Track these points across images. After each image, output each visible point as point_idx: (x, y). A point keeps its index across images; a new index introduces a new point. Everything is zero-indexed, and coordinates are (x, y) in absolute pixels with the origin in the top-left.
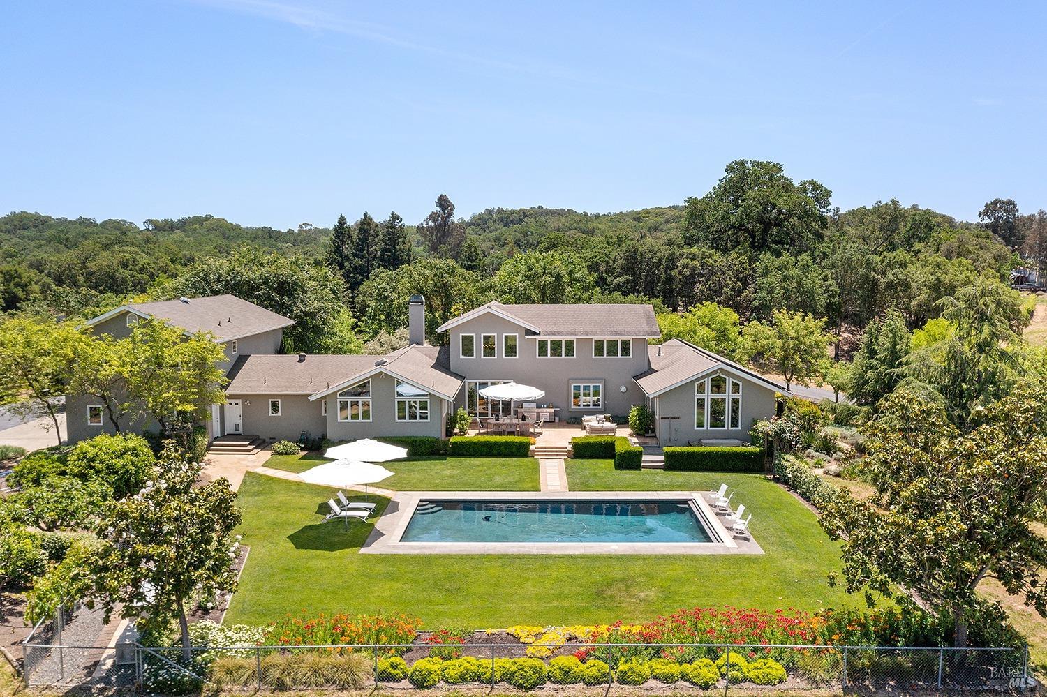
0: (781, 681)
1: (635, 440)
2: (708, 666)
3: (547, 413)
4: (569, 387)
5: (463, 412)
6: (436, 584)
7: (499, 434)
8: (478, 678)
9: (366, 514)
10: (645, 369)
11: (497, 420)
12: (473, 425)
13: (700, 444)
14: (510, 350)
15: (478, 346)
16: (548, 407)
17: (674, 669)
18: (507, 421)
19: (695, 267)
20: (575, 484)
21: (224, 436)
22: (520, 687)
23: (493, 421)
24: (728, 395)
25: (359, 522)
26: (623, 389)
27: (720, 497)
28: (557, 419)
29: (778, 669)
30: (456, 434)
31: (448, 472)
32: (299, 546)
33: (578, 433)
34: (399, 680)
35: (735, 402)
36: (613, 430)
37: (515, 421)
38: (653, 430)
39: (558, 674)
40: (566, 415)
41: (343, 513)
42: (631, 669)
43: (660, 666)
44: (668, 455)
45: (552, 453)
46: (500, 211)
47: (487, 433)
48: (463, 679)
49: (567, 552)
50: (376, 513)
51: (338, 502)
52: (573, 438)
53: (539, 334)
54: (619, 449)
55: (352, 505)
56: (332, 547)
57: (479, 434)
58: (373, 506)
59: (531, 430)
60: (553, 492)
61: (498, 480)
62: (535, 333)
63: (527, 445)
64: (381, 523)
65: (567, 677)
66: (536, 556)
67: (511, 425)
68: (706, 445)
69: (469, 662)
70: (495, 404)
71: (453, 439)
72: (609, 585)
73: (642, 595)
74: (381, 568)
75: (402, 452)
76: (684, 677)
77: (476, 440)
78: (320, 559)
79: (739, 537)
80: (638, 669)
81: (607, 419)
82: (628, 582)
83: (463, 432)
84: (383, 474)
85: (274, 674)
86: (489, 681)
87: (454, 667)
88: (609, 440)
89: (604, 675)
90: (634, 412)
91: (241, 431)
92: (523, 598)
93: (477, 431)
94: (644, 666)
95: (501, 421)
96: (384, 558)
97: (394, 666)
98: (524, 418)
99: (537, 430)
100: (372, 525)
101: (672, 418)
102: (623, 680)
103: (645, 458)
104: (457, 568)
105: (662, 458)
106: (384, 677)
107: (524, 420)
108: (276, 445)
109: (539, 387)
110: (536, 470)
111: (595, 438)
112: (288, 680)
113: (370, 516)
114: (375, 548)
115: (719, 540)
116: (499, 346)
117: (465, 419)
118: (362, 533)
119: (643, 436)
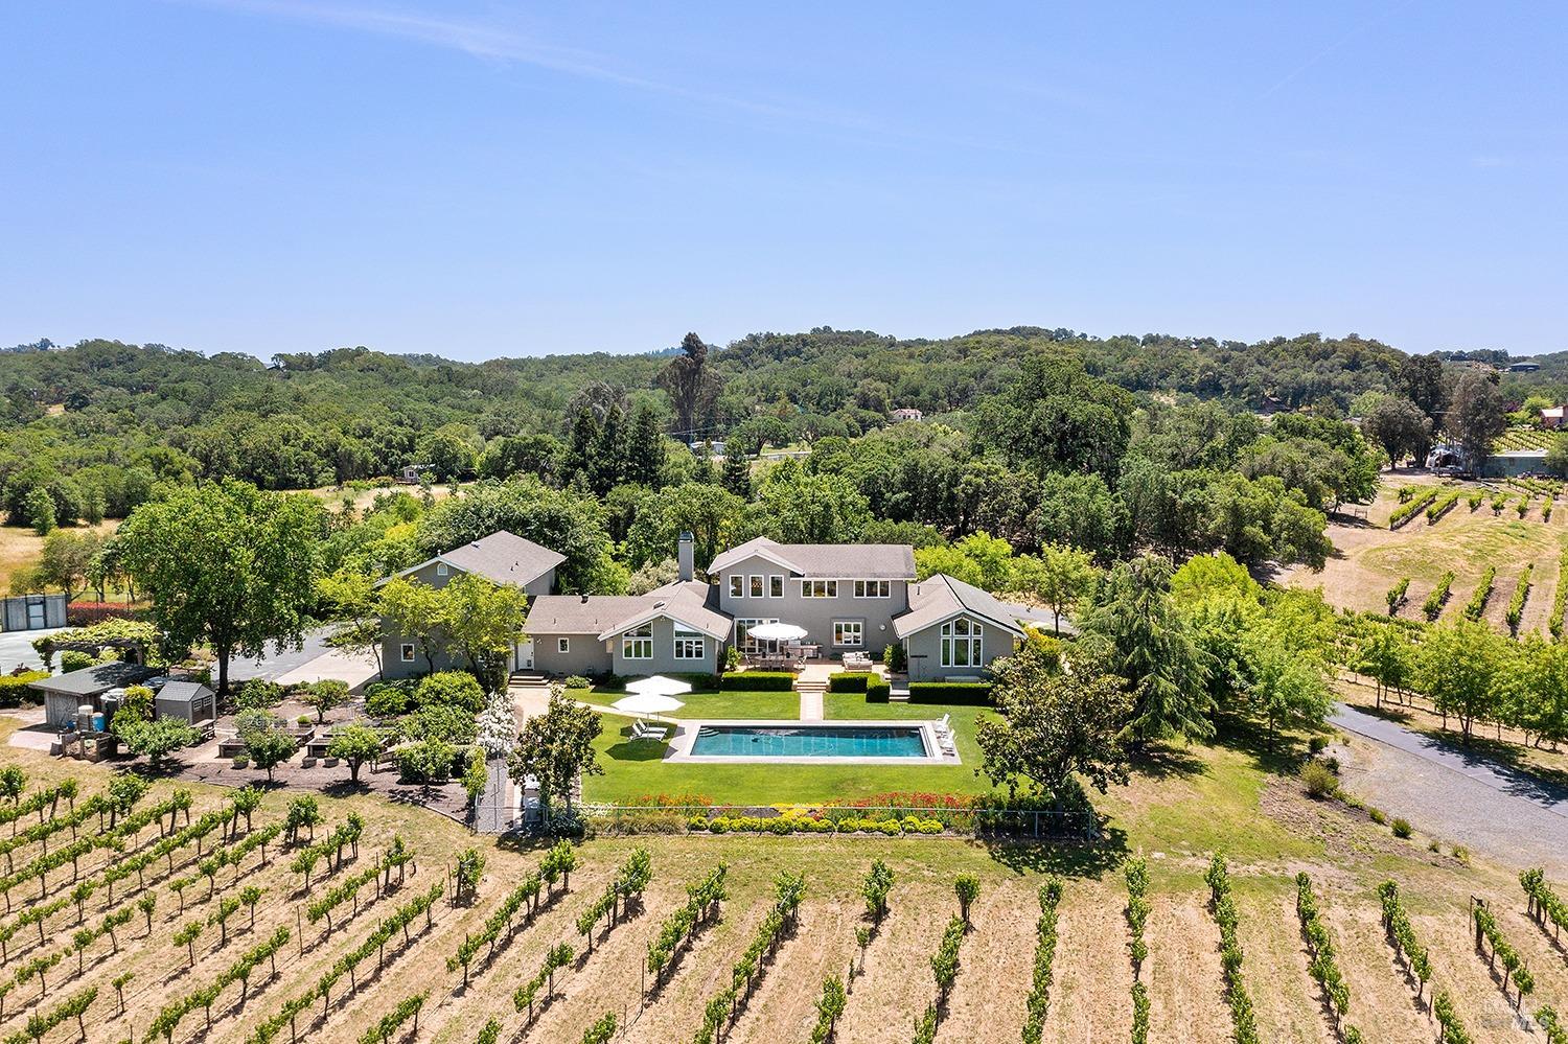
0: (938, 832)
1: (889, 676)
2: (895, 823)
3: (810, 650)
4: (832, 626)
5: (733, 650)
6: (721, 781)
7: (766, 670)
8: (752, 829)
9: (662, 736)
10: (902, 607)
11: (764, 657)
12: (742, 661)
13: (944, 681)
14: (777, 591)
15: (747, 587)
16: (812, 644)
17: (874, 825)
18: (773, 658)
19: (979, 486)
20: (830, 714)
21: (519, 671)
22: (778, 833)
23: (760, 658)
24: (971, 637)
25: (656, 742)
26: (883, 627)
27: (943, 724)
28: (820, 655)
29: (940, 825)
30: (727, 670)
31: (721, 704)
32: (616, 757)
33: (837, 670)
34: (703, 830)
35: (977, 642)
36: (869, 667)
37: (780, 658)
38: (906, 667)
39: (801, 826)
40: (829, 652)
41: (645, 735)
42: (846, 824)
43: (864, 823)
44: (912, 689)
45: (812, 687)
46: (769, 337)
47: (755, 669)
48: (742, 829)
49: (816, 762)
50: (669, 735)
51: (638, 725)
52: (832, 674)
53: (803, 576)
54: (870, 684)
55: (651, 729)
56: (642, 758)
57: (748, 669)
58: (665, 730)
59: (795, 666)
60: (810, 721)
61: (765, 710)
62: (799, 576)
63: (791, 680)
64: (673, 742)
65: (806, 828)
66: (793, 765)
67: (777, 661)
68: (949, 681)
69: (747, 820)
70: (762, 642)
71: (725, 675)
72: (842, 783)
73: (864, 788)
74: (682, 772)
75: (687, 687)
76: (879, 829)
77: (745, 676)
78: (635, 766)
79: (949, 753)
80: (851, 824)
81: (866, 656)
82: (855, 781)
83: (733, 668)
84: (675, 705)
85: (627, 826)
86: (758, 830)
87: (736, 824)
88: (863, 676)
89: (829, 827)
90: (889, 650)
91: (533, 667)
92: (783, 789)
93: (745, 667)
94: (855, 823)
95: (767, 658)
96: (681, 766)
97: (700, 821)
98: (788, 655)
99: (802, 666)
100: (667, 744)
101: (922, 656)
102: (841, 830)
103: (892, 692)
104: (735, 772)
105: (908, 692)
106: (694, 828)
107: (788, 657)
108: (568, 679)
109: (803, 626)
110: (797, 702)
111: (852, 674)
112: (636, 829)
113: (664, 738)
114: (672, 759)
115: (932, 755)
116: (767, 588)
117: (735, 656)
118: (659, 750)
119: (896, 672)
